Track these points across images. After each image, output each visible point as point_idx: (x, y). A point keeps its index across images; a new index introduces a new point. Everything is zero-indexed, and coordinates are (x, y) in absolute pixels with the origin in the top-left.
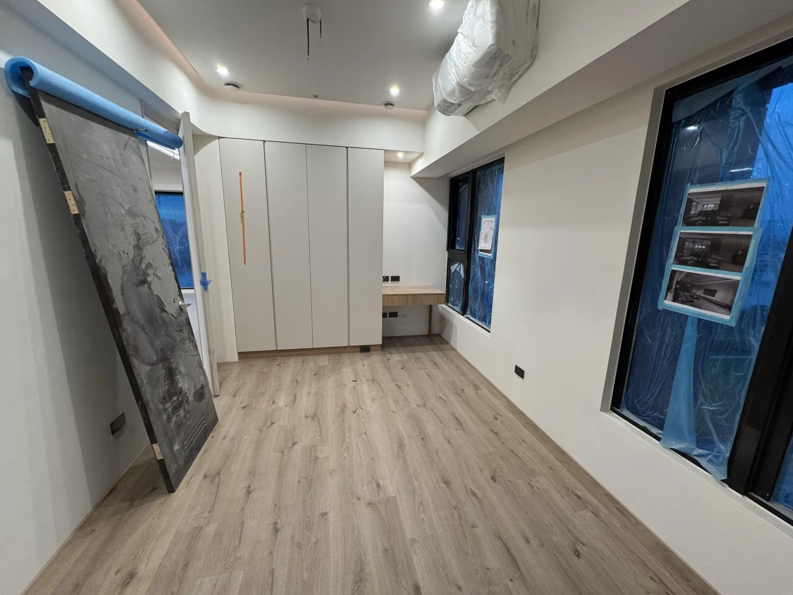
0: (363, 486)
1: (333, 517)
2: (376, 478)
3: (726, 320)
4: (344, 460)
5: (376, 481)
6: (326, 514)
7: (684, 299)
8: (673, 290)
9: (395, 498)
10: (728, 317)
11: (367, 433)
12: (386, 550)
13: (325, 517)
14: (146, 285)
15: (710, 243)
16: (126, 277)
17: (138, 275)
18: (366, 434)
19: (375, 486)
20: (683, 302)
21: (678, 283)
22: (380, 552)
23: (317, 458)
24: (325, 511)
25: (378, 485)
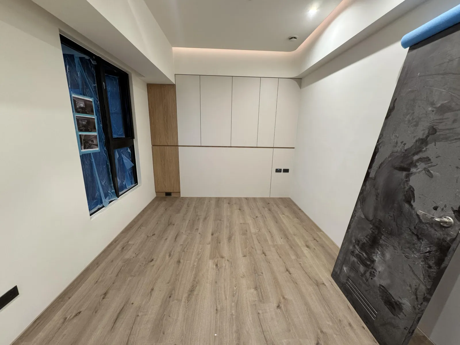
0: (225, 266)
1: (240, 255)
2: (217, 269)
3: (98, 150)
4: (236, 285)
5: (217, 268)
6: (244, 256)
7: (88, 147)
8: (83, 144)
9: (210, 259)
10: (98, 149)
11: (215, 311)
12: (219, 243)
13: (243, 255)
14: (404, 173)
15: (86, 121)
16: (390, 159)
17: (402, 162)
18: (217, 310)
19: (219, 265)
20: (88, 148)
21: (84, 140)
22: (222, 243)
23: (256, 288)
24: (245, 257)
25: (217, 265)
